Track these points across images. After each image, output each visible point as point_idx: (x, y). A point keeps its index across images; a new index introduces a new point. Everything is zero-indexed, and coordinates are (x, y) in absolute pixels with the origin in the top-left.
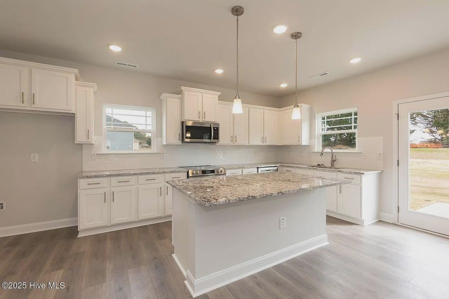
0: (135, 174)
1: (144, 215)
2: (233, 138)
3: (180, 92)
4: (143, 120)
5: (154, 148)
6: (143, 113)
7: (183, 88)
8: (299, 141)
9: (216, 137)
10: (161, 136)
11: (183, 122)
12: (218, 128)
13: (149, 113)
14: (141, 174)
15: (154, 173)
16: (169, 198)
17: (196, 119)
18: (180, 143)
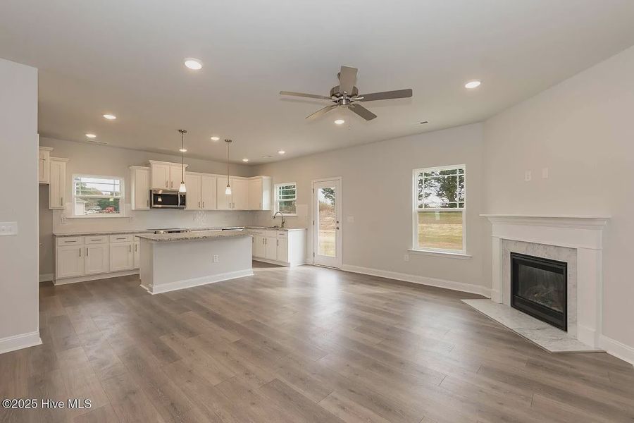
0: (107, 234)
1: (115, 268)
2: (201, 204)
3: (148, 165)
4: (111, 188)
5: (123, 212)
6: (112, 181)
7: (151, 161)
8: (260, 207)
9: (184, 203)
10: (130, 202)
11: (151, 191)
12: (185, 196)
13: (117, 182)
14: (112, 234)
15: (124, 233)
16: (137, 254)
17: (165, 188)
18: (149, 208)
